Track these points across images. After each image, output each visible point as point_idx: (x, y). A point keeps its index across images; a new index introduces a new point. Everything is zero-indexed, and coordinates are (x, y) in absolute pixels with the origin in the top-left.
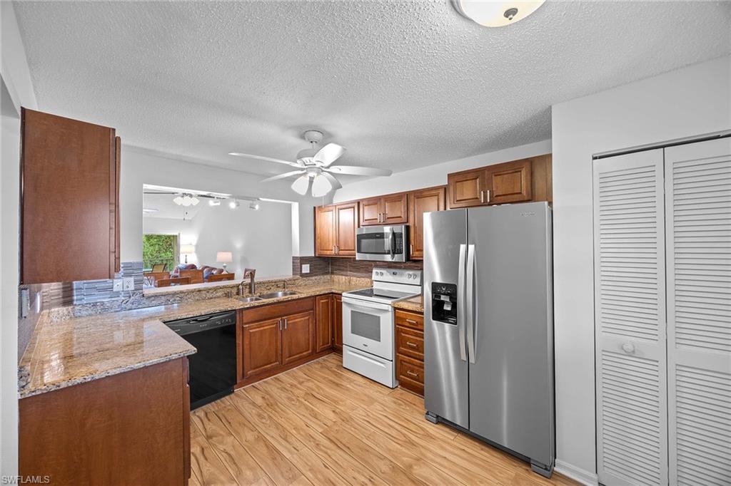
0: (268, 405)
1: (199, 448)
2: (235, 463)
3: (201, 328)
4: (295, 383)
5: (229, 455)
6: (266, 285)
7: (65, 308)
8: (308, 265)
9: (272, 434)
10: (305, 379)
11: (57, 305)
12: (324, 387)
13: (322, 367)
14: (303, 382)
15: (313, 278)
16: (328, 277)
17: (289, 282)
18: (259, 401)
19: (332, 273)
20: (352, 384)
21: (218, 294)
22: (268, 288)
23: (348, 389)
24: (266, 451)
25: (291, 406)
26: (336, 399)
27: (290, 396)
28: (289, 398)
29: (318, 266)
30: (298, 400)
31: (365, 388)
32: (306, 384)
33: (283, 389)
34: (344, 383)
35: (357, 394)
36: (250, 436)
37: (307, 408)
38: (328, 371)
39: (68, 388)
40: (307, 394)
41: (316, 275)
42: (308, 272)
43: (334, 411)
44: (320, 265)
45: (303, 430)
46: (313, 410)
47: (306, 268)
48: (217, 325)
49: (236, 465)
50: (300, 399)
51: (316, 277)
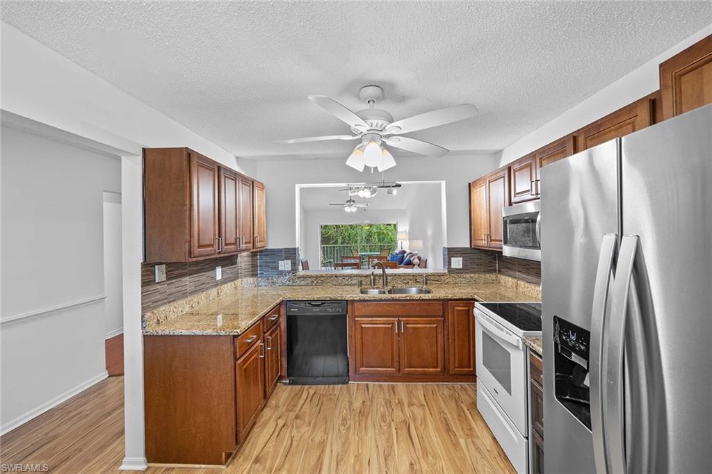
0: (360, 412)
1: (283, 423)
2: (286, 456)
3: (315, 312)
4: (406, 402)
5: (291, 444)
6: (403, 278)
7: (251, 279)
8: (461, 258)
9: (334, 448)
10: (419, 402)
11: (248, 276)
12: (430, 424)
13: (451, 396)
14: (413, 405)
15: (468, 276)
16: (493, 276)
17: (432, 278)
18: (357, 404)
19: (500, 272)
20: (469, 440)
21: (352, 282)
22: (405, 281)
23: (456, 445)
24: (314, 463)
25: (377, 426)
26: (429, 449)
27: (387, 413)
28: (383, 416)
29: (476, 261)
30: (390, 423)
31: (483, 457)
32: (415, 409)
33: (388, 403)
34: (459, 433)
35: (463, 459)
36: (319, 437)
37: (389, 440)
38: (454, 406)
39: (162, 336)
40: (405, 421)
41: (472, 272)
42: (461, 267)
43: (412, 464)
44: (480, 259)
45: (361, 464)
46: (392, 447)
47: (457, 263)
48: (328, 312)
49: (285, 459)
50: (392, 423)
51: (472, 275)
